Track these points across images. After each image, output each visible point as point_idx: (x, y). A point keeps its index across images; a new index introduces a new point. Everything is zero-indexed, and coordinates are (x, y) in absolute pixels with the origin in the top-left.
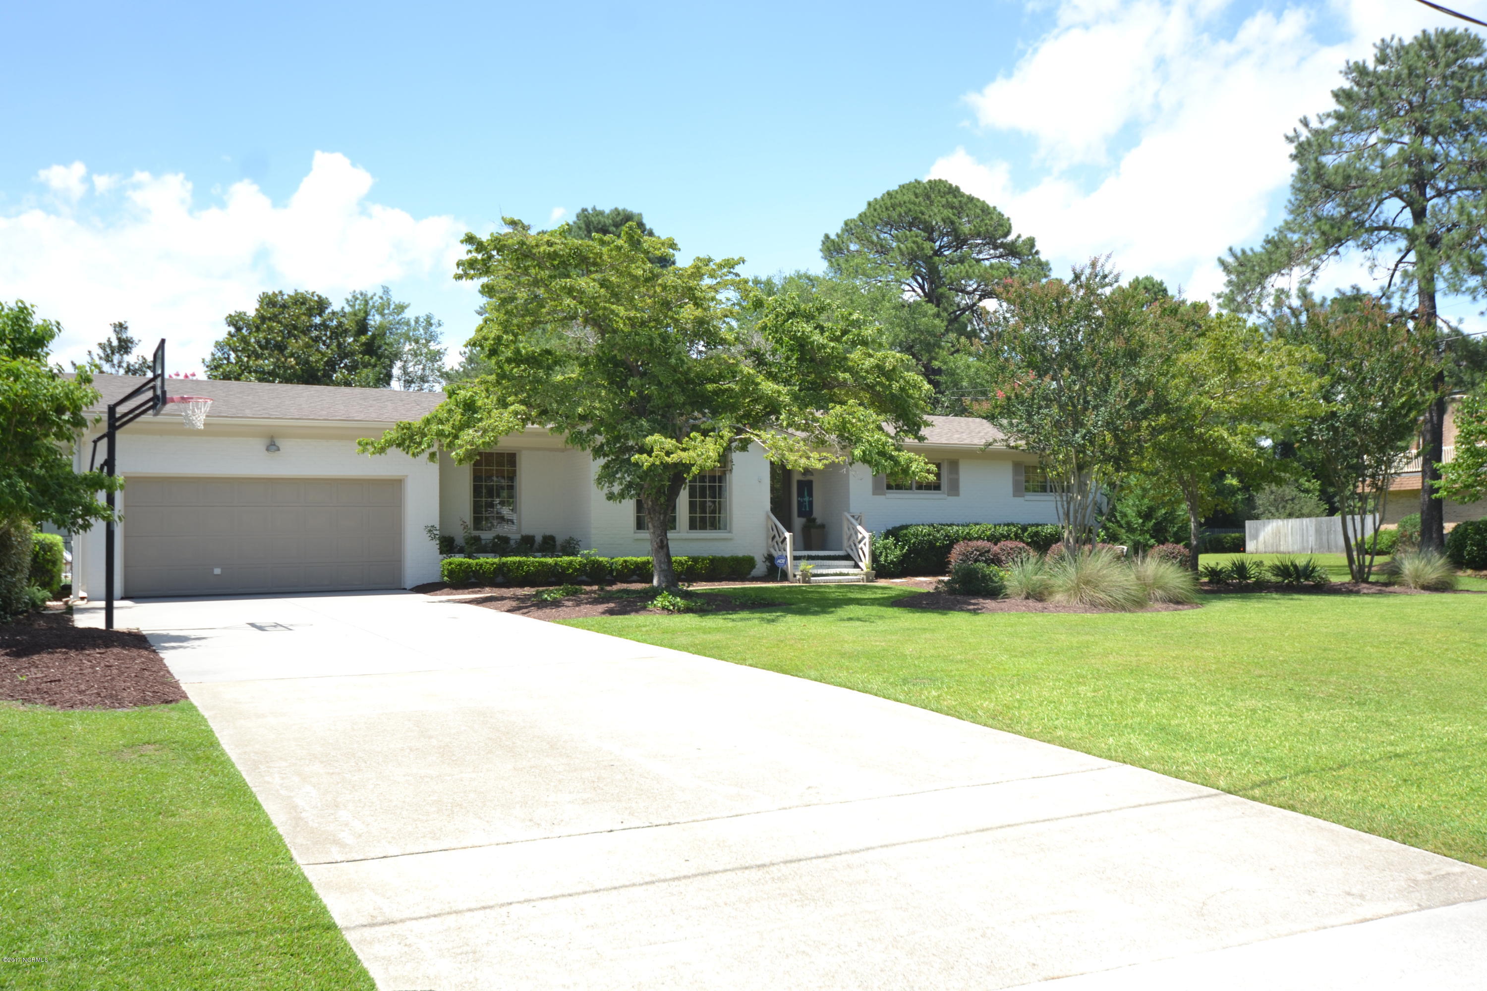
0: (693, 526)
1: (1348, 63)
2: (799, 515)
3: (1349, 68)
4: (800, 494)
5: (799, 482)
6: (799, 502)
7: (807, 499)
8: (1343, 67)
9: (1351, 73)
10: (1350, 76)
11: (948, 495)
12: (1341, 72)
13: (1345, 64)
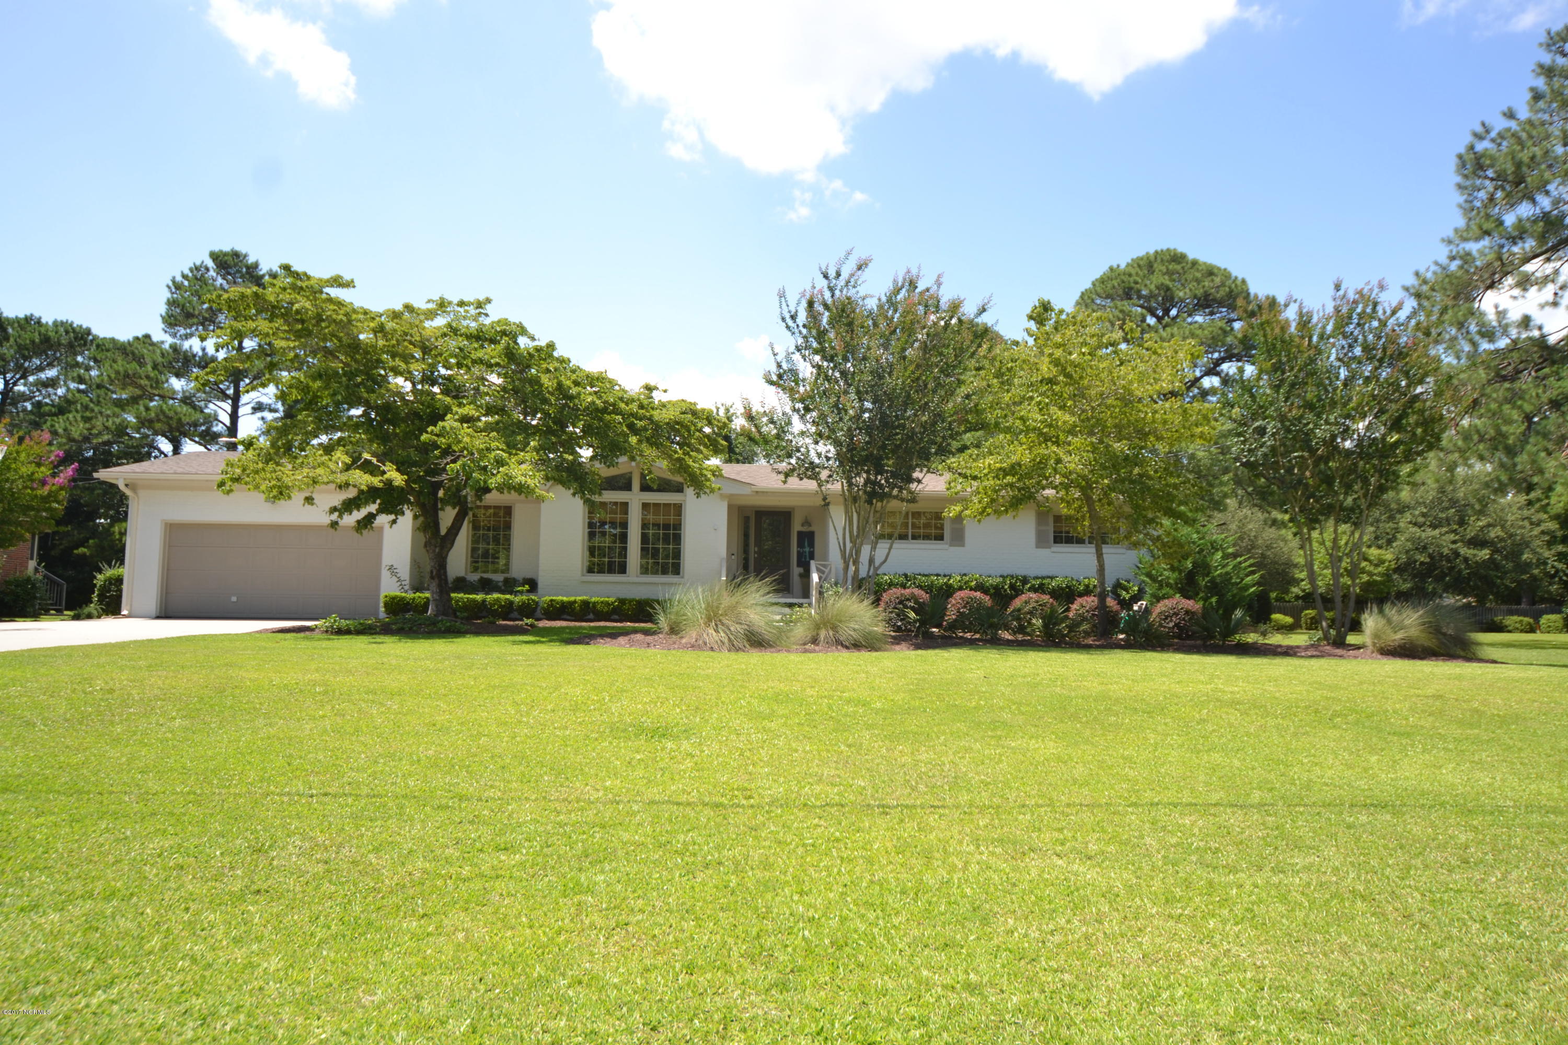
0: (645, 570)
1: (1549, 33)
2: (798, 565)
3: (1551, 38)
4: (800, 544)
5: (800, 534)
6: (798, 552)
7: (807, 549)
8: (1544, 38)
9: (1554, 44)
10: (1553, 48)
11: (951, 545)
12: (1541, 45)
13: (1545, 34)
